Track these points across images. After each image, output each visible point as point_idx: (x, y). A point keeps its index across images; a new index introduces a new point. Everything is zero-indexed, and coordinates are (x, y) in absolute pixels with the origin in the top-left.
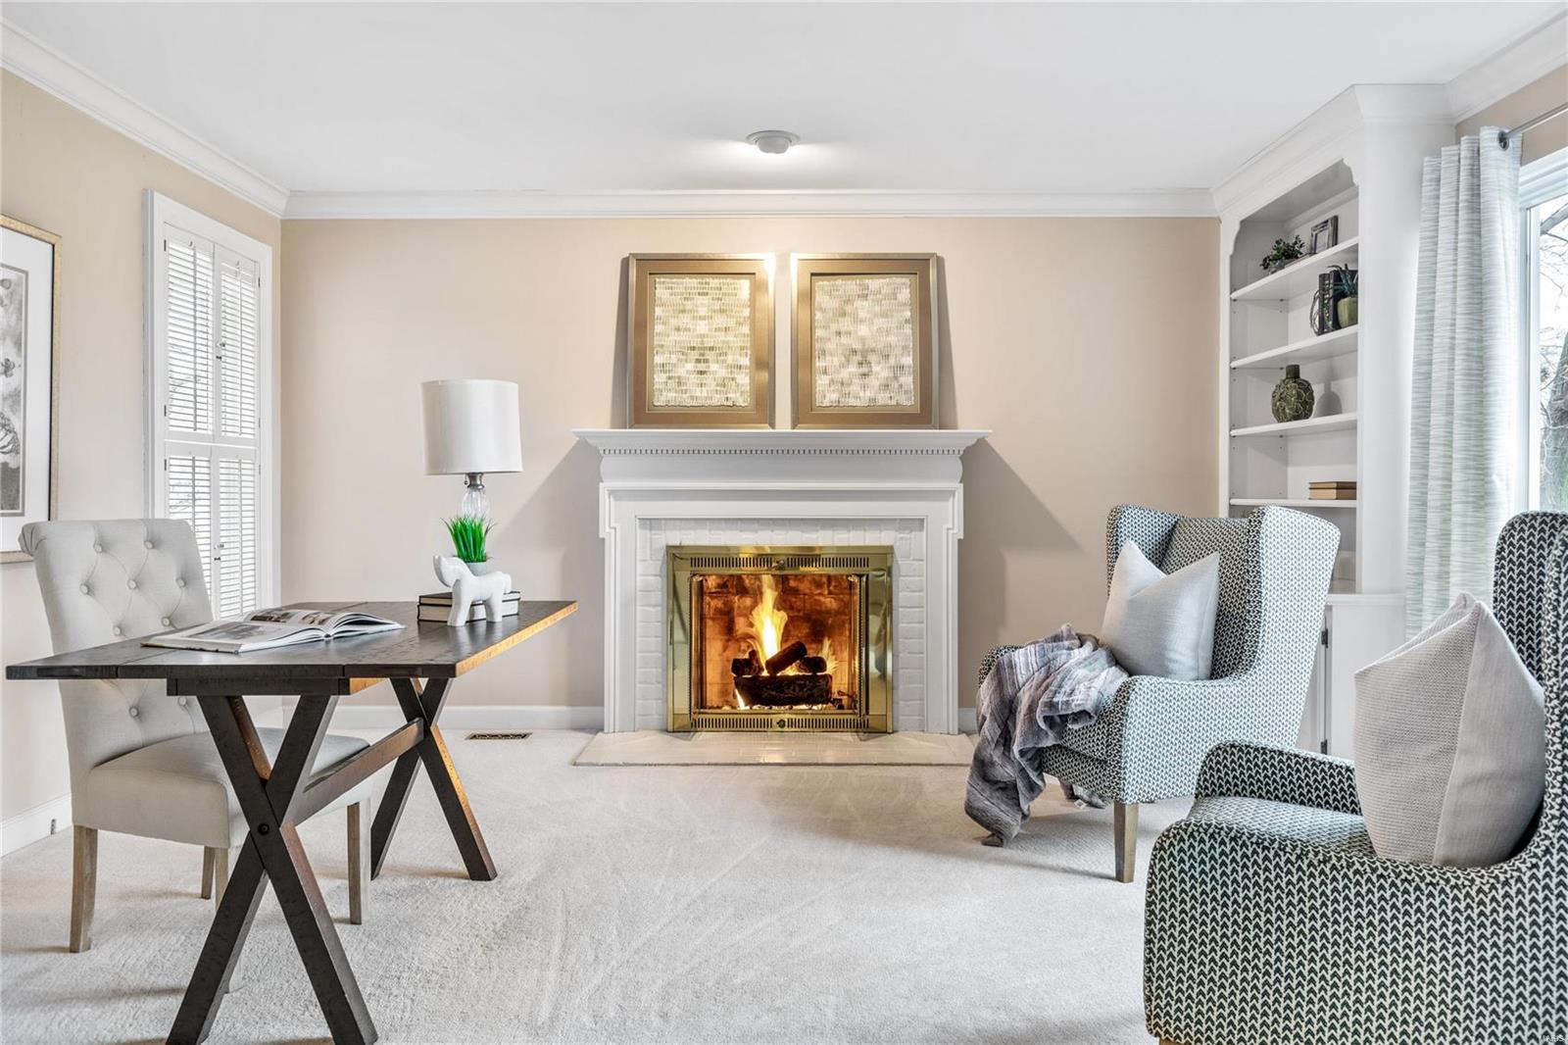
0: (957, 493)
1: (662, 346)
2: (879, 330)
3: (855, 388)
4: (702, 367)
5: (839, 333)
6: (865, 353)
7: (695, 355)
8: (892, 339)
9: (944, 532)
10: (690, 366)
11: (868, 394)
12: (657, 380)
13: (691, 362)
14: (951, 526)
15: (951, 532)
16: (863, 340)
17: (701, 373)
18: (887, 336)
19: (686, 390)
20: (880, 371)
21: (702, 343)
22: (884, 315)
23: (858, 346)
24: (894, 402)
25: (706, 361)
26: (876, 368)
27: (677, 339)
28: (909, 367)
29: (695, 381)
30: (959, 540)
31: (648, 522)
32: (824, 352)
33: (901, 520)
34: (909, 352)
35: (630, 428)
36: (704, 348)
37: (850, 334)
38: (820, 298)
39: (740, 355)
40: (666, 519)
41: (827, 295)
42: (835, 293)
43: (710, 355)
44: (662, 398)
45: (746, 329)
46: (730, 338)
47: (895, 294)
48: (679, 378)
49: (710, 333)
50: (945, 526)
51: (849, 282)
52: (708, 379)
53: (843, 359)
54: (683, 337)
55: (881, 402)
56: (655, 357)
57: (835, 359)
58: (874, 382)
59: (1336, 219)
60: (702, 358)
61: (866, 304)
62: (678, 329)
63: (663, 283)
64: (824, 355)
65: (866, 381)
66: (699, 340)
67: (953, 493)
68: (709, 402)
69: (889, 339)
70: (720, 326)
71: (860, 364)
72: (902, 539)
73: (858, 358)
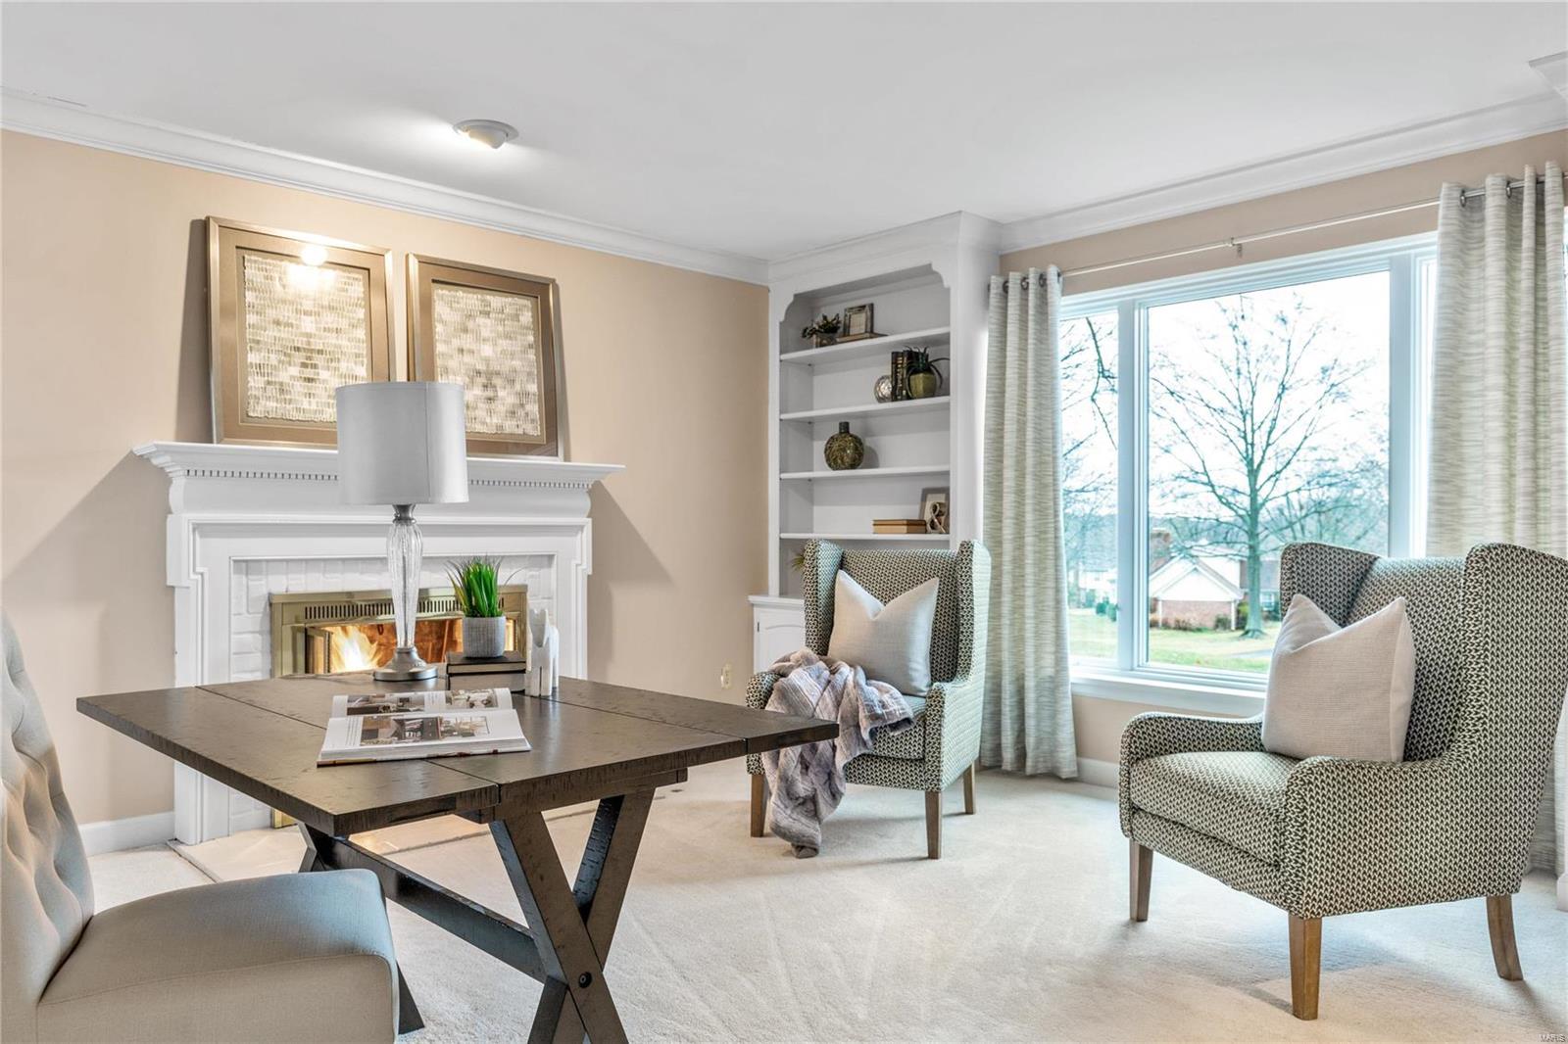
0: (585, 529)
1: (258, 342)
2: (503, 352)
3: (481, 413)
4: (309, 373)
5: (461, 351)
6: (491, 375)
7: (299, 357)
8: (517, 363)
9: (573, 567)
10: (294, 371)
11: (495, 420)
12: (252, 384)
13: (295, 365)
14: (579, 562)
15: (579, 568)
16: (487, 360)
17: (309, 380)
18: (512, 359)
19: (290, 400)
20: (506, 397)
21: (309, 343)
22: (508, 336)
23: (481, 367)
24: (521, 431)
25: (315, 366)
26: (501, 393)
27: (278, 335)
28: (534, 395)
29: (302, 390)
30: (589, 576)
31: (244, 565)
32: (446, 370)
33: (531, 556)
34: (534, 379)
35: (218, 443)
36: (312, 351)
37: (473, 352)
38: (440, 309)
39: (356, 363)
40: (268, 561)
41: (450, 305)
42: (455, 305)
43: (318, 360)
44: (259, 408)
45: (361, 333)
46: (344, 343)
47: (517, 316)
48: (281, 384)
49: (317, 333)
50: (574, 563)
51: (470, 295)
52: (317, 388)
53: (467, 379)
54: (284, 333)
55: (507, 431)
56: (249, 355)
57: (459, 378)
58: (501, 408)
59: (872, 306)
60: (309, 362)
61: (488, 321)
62: (277, 323)
63: (255, 262)
64: (447, 373)
65: (493, 406)
66: (305, 339)
67: (581, 528)
68: (318, 417)
69: (514, 362)
70: (330, 326)
71: (485, 386)
72: (532, 576)
73: (482, 380)
